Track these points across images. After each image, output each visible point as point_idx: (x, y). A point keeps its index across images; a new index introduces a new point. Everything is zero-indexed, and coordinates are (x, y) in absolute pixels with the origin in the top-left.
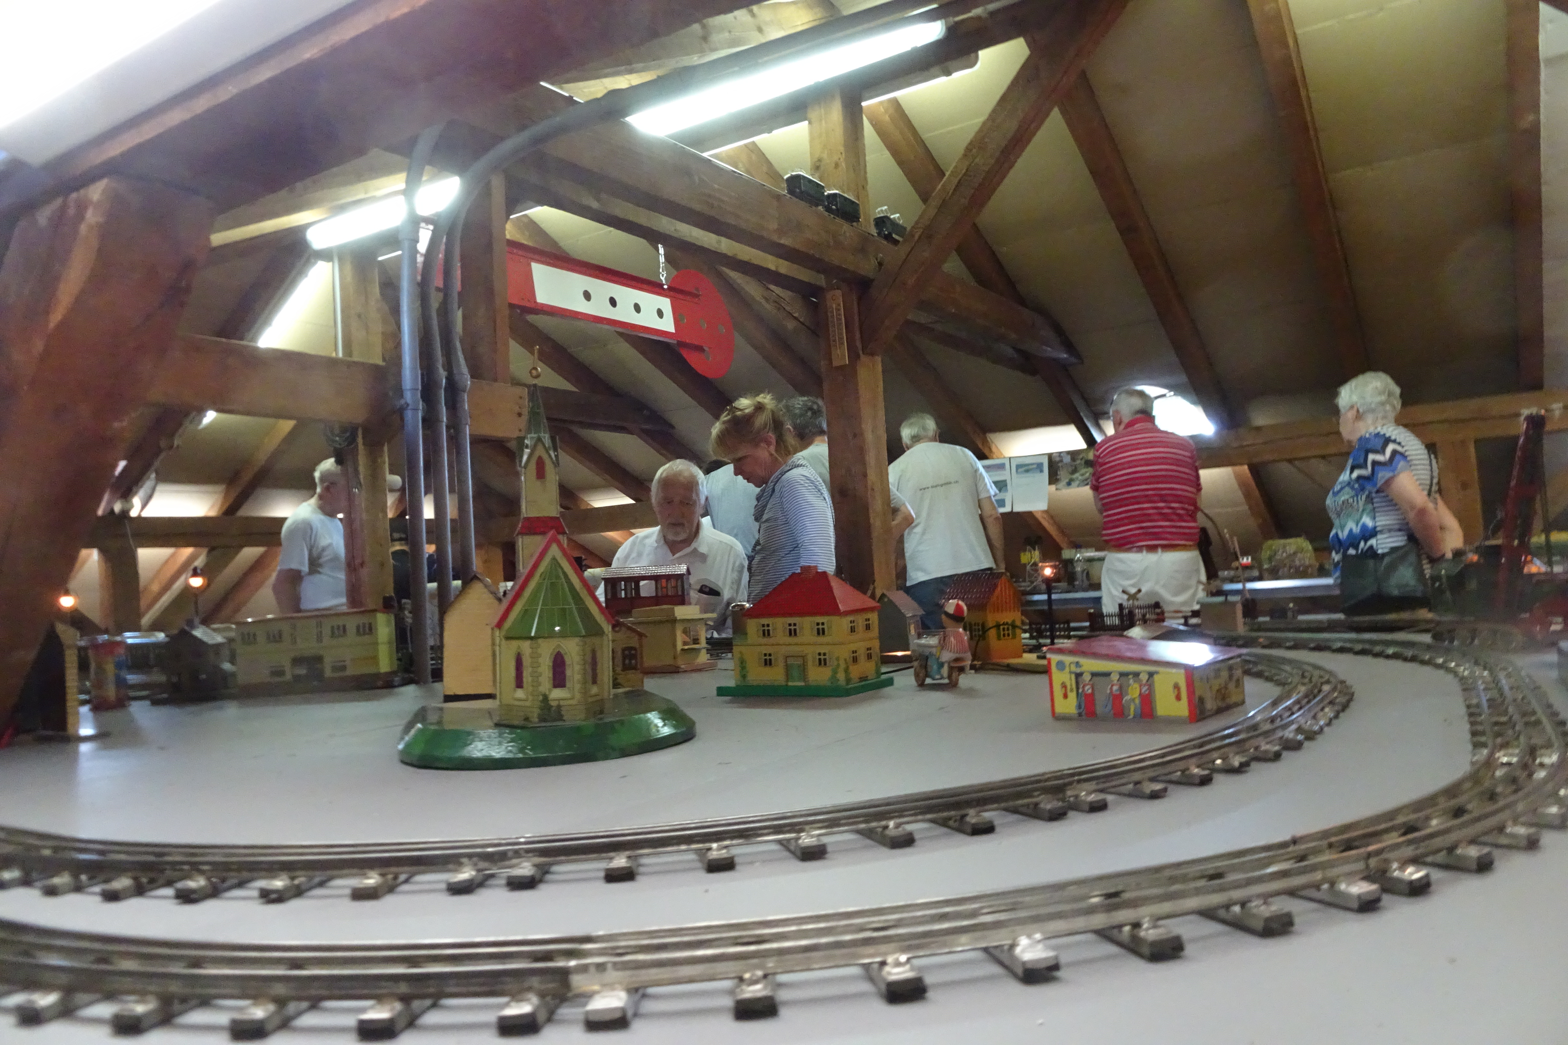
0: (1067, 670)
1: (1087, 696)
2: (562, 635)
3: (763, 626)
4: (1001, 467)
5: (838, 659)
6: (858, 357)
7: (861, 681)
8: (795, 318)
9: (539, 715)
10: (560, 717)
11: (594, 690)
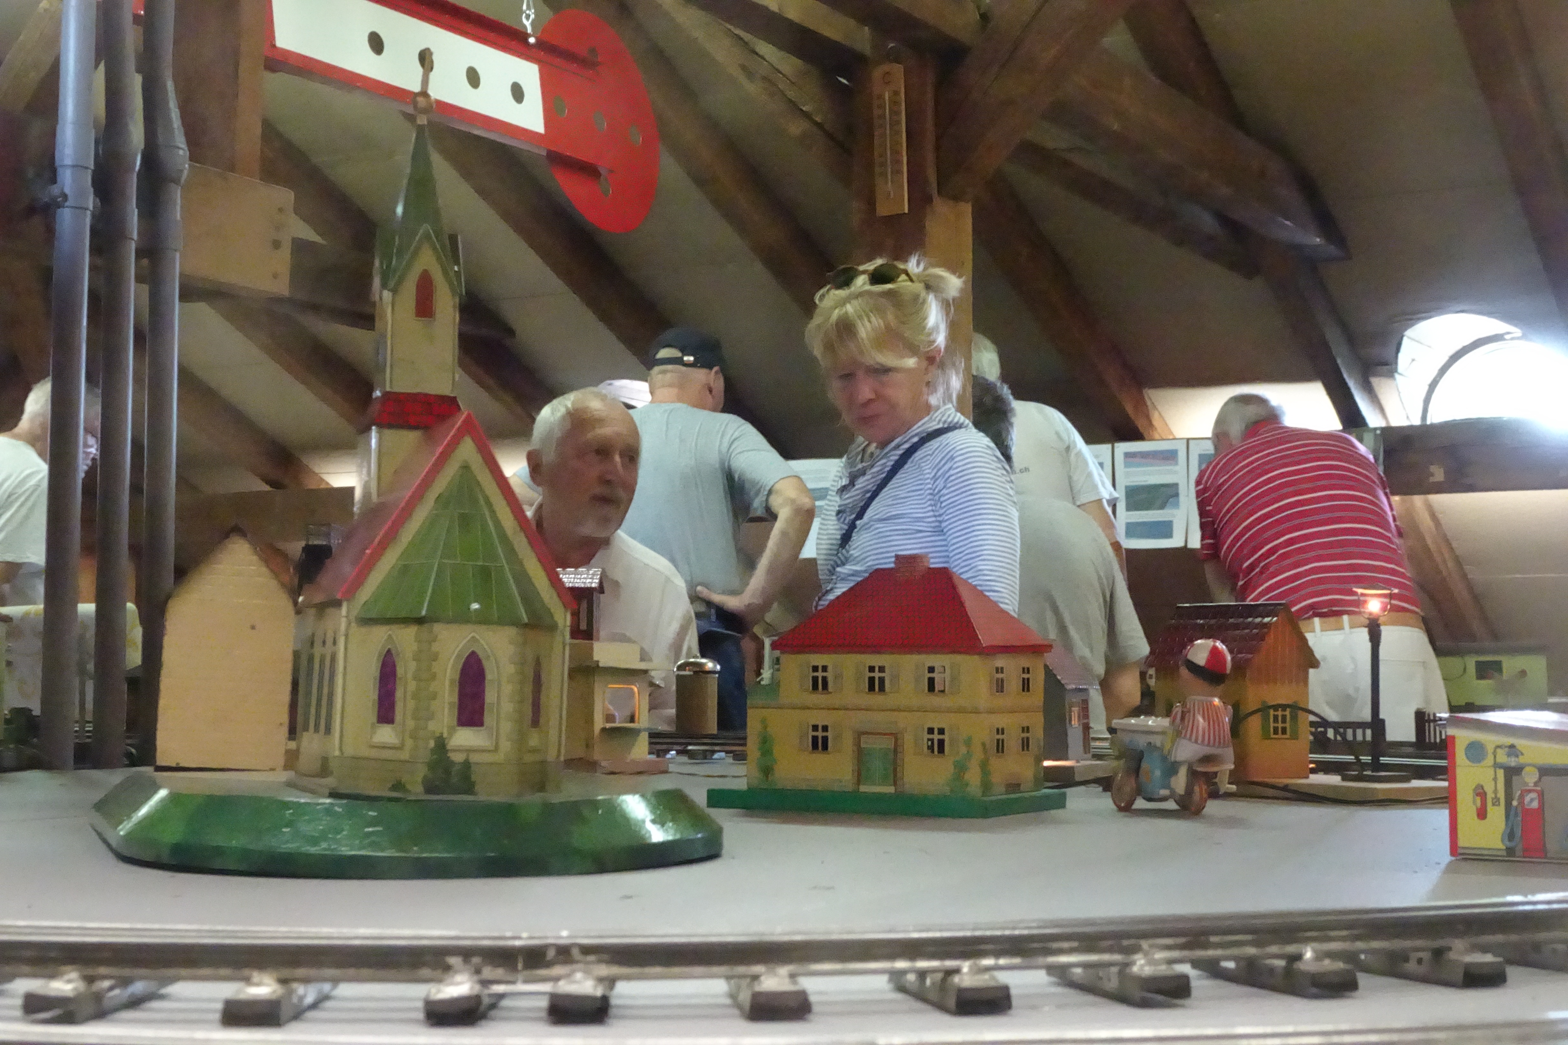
0: (1489, 760)
1: (1527, 812)
2: (482, 619)
3: (815, 669)
4: (1169, 456)
5: (968, 742)
6: (929, 200)
7: (1007, 793)
8: (807, 115)
9: (425, 777)
10: (468, 787)
11: (534, 740)
